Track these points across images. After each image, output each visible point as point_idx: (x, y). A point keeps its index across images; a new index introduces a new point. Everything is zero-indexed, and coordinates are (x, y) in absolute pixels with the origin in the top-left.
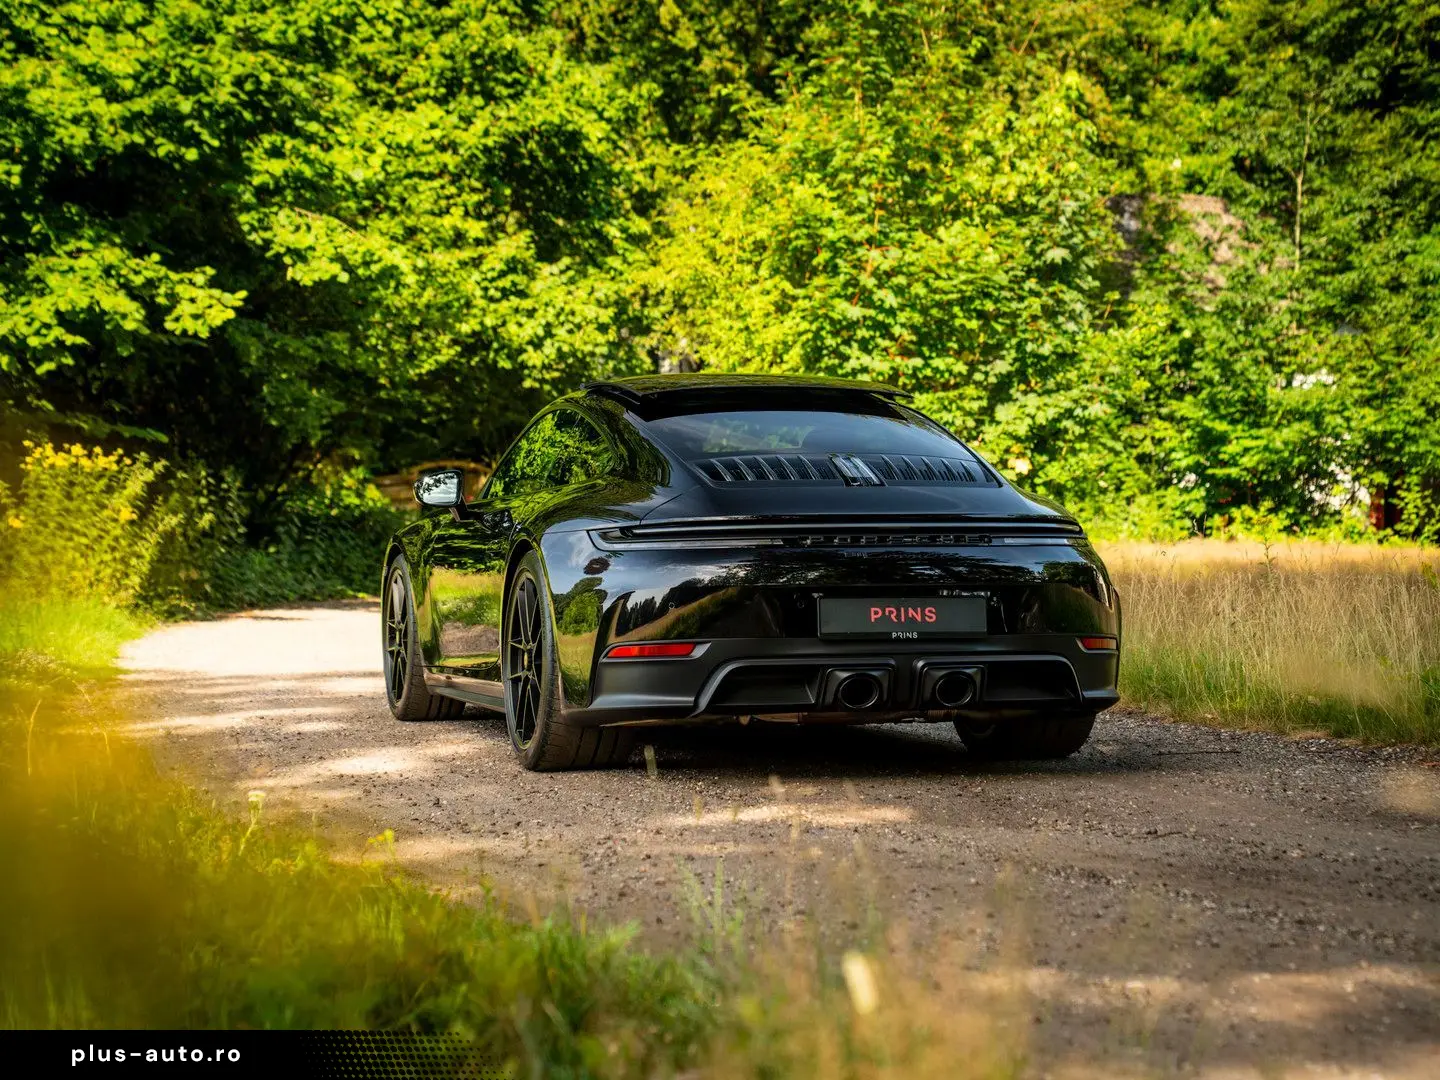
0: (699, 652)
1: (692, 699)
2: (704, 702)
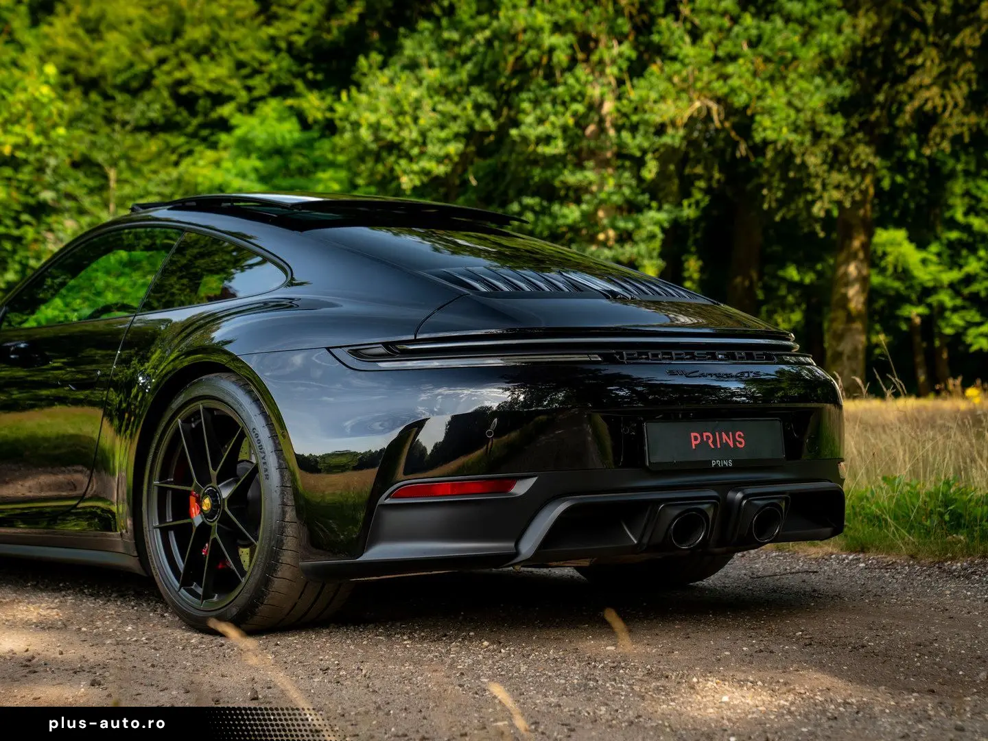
0: (521, 488)
1: (512, 545)
2: (528, 546)
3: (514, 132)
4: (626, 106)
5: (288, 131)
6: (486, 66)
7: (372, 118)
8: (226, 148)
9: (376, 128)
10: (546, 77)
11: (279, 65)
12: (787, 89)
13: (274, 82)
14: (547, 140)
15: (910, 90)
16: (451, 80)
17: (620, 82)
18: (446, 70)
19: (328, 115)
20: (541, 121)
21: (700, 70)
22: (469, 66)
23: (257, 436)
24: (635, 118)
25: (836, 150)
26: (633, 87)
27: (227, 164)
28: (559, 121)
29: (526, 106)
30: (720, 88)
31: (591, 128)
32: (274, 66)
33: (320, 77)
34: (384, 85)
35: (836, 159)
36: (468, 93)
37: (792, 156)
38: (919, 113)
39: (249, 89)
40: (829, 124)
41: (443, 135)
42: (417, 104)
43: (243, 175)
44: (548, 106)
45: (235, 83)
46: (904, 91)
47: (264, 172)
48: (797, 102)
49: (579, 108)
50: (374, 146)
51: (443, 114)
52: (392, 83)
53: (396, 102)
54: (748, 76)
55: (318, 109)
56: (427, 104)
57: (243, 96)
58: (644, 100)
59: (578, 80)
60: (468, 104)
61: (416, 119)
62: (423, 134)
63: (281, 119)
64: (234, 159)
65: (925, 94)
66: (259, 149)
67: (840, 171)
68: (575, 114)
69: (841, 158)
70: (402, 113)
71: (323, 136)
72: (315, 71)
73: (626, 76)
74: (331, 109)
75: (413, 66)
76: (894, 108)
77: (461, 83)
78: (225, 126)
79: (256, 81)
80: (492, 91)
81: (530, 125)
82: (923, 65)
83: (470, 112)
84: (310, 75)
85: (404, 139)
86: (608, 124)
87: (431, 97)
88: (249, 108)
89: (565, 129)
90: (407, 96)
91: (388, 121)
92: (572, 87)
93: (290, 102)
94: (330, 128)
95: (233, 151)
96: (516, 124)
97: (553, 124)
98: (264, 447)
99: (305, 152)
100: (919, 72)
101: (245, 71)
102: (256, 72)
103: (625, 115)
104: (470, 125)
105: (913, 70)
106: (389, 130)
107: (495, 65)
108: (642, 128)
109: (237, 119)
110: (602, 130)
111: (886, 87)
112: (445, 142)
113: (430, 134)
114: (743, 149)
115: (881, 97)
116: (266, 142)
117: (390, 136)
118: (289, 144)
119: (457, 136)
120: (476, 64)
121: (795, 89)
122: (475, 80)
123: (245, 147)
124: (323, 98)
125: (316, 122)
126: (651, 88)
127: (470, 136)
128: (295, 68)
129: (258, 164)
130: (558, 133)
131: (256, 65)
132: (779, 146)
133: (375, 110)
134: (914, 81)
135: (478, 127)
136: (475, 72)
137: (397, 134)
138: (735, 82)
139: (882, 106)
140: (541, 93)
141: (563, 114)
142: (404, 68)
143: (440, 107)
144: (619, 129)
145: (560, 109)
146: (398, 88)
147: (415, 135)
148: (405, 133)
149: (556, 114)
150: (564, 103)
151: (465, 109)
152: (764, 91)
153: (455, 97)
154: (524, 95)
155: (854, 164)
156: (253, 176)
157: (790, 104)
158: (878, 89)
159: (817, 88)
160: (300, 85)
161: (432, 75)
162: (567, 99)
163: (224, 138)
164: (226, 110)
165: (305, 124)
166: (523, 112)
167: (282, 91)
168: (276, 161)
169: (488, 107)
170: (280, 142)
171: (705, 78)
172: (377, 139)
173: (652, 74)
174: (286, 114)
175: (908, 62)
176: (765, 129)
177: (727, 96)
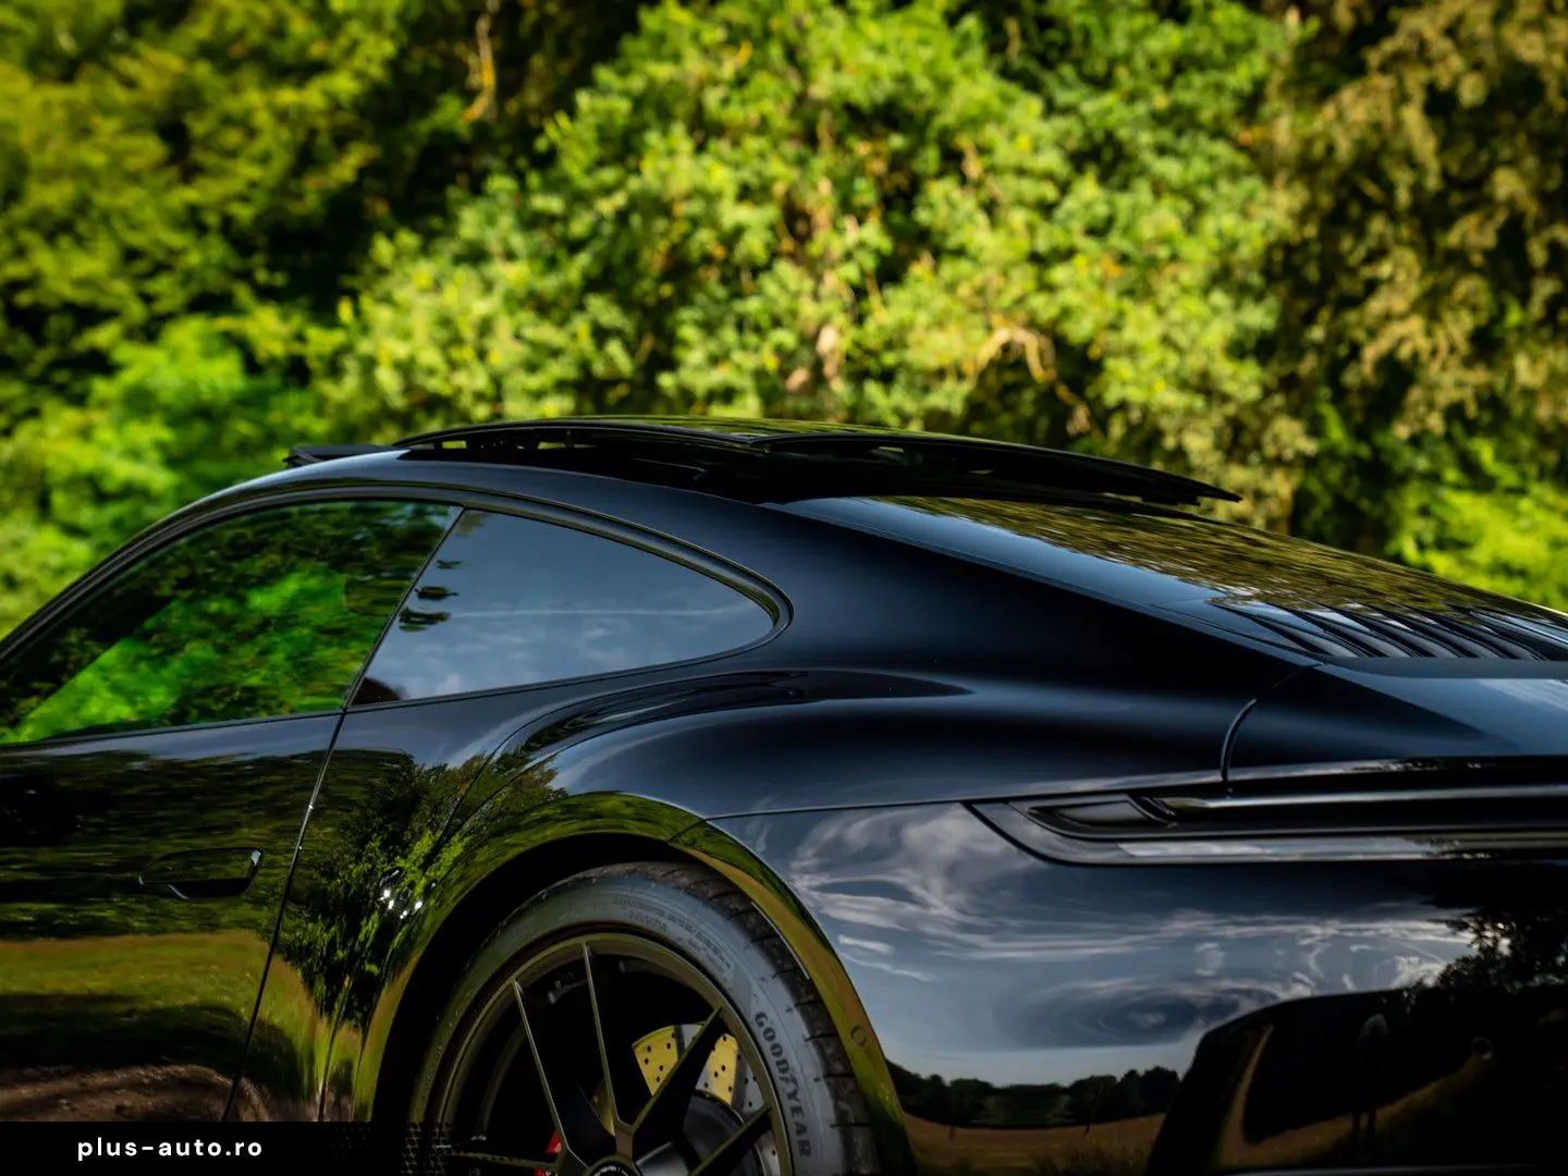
3: (666, 381)
4: (872, 333)
5: (223, 375)
6: (617, 259)
7: (401, 350)
8: (103, 404)
9: (405, 368)
10: (724, 281)
11: (204, 256)
12: (1160, 312)
13: (194, 288)
14: (728, 395)
15: (1369, 321)
16: (549, 284)
17: (859, 293)
18: (539, 265)
19: (297, 348)
20: (715, 361)
21: (1005, 274)
22: (583, 259)
23: (770, 1034)
24: (889, 359)
25: (1236, 426)
26: (885, 303)
27: (105, 434)
28: (749, 361)
29: (688, 332)
30: (1044, 307)
31: (799, 377)
32: (194, 259)
33: (280, 279)
34: (423, 291)
35: (1238, 441)
36: (581, 307)
37: (1157, 435)
38: (1388, 363)
39: (148, 299)
40: (1234, 377)
41: (534, 382)
42: (485, 327)
43: (135, 454)
44: (729, 335)
45: (121, 287)
46: (1360, 323)
47: (175, 450)
48: (1181, 338)
49: (786, 337)
50: (399, 402)
51: (534, 345)
52: (437, 286)
53: (445, 322)
54: (1092, 289)
55: (275, 336)
56: (504, 326)
57: (136, 311)
58: (904, 328)
59: (783, 287)
60: (581, 325)
61: (482, 355)
62: (497, 381)
63: (208, 354)
64: (120, 425)
65: (1397, 330)
66: (166, 409)
67: (1244, 462)
68: (779, 350)
69: (1246, 439)
70: (457, 340)
71: (285, 387)
72: (271, 267)
73: (871, 285)
74: (300, 338)
75: (475, 256)
76: (1343, 351)
77: (566, 289)
78: (102, 364)
79: (162, 285)
80: (626, 303)
81: (698, 368)
82: (1391, 280)
83: (586, 342)
84: (262, 276)
85: (459, 391)
86: (829, 369)
87: (511, 313)
88: (149, 332)
89: (760, 374)
90: (466, 311)
91: (430, 357)
92: (773, 301)
93: (225, 323)
94: (297, 372)
95: (117, 410)
96: (671, 365)
97: (739, 368)
98: (793, 1062)
99: (253, 412)
100: (1384, 290)
101: (141, 266)
102: (160, 268)
103: (871, 353)
104: (585, 366)
105: (1372, 286)
106: (431, 372)
107: (632, 258)
108: (902, 378)
109: (125, 352)
110: (818, 378)
111: (1325, 314)
112: (538, 395)
113: (509, 383)
114: (1081, 418)
115: (1317, 333)
116: (181, 393)
117: (435, 385)
118: (225, 399)
119: (561, 386)
120: (597, 256)
121: (1176, 314)
122: (593, 284)
123: (140, 402)
124: (285, 318)
125: (273, 361)
126: (918, 305)
127: (586, 385)
128: (235, 263)
129: (165, 434)
130: (746, 383)
131: (160, 255)
132: (1135, 415)
133: (406, 335)
134: (1376, 306)
135: (599, 369)
136: (596, 271)
137: (447, 380)
138: (1069, 297)
139: (1319, 348)
140: (715, 311)
141: (757, 350)
142: (458, 260)
143: (529, 333)
144: (858, 376)
145: (752, 339)
146: (450, 297)
147: (481, 382)
148: (461, 379)
149: (744, 347)
150: (758, 329)
151: (574, 336)
152: (1121, 314)
153: (557, 314)
154: (686, 314)
155: (1270, 450)
156: (154, 456)
157: (1166, 341)
158: (1309, 319)
159: (1216, 311)
160: (243, 294)
161: (513, 274)
162: (764, 321)
163: (101, 387)
164: (103, 336)
165: (252, 365)
166: (685, 344)
167: (209, 303)
168: (199, 430)
169: (618, 333)
170: (206, 395)
171: (1015, 291)
172: (409, 388)
173: (918, 280)
174: (217, 344)
175: (1367, 272)
176: (1124, 383)
177: (1056, 322)
